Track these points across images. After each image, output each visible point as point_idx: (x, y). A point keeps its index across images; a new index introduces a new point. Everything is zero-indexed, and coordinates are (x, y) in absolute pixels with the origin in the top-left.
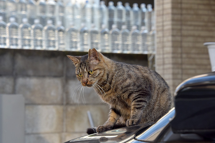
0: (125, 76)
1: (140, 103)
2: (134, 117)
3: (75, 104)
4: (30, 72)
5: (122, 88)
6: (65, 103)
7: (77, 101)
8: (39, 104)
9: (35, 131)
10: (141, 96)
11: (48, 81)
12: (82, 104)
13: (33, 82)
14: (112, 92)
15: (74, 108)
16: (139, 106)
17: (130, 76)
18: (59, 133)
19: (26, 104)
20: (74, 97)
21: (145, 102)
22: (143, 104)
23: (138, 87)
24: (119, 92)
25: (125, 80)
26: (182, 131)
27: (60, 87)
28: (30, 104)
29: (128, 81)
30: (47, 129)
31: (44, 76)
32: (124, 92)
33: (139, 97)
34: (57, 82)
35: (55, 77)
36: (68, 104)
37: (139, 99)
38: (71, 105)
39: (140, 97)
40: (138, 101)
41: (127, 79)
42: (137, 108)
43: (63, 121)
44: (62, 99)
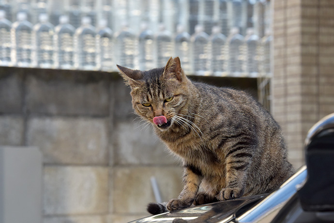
0: (215, 109)
1: (241, 159)
2: (233, 184)
3: (129, 165)
4: (53, 109)
5: (210, 129)
6: (112, 162)
7: (132, 159)
8: (67, 165)
9: (59, 212)
10: (243, 146)
11: (84, 125)
12: (142, 165)
13: (57, 125)
14: (192, 138)
15: (127, 171)
16: (239, 165)
17: (221, 109)
18: (101, 214)
19: (45, 165)
20: (127, 152)
21: (250, 156)
22: (247, 159)
24: (205, 137)
25: (214, 117)
26: (318, 207)
27: (103, 134)
28: (52, 163)
30: (80, 208)
31: (76, 116)
32: (212, 138)
33: (239, 148)
34: (99, 126)
35: (95, 116)
36: (117, 164)
37: (239, 152)
38: (123, 166)
39: (242, 148)
40: (238, 156)
41: (217, 114)
42: (238, 169)
43: (108, 194)
44: (107, 156)
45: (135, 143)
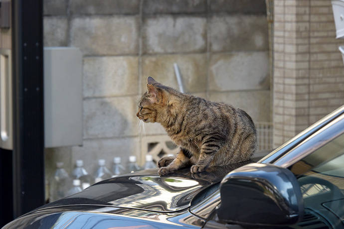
0: (200, 116)
1: (211, 148)
2: (202, 162)
3: (155, 54)
4: (91, 10)
5: (195, 130)
6: (141, 52)
7: (158, 49)
8: (104, 55)
9: (97, 95)
10: (214, 140)
11: (118, 22)
12: (166, 53)
13: (95, 23)
14: (182, 136)
15: (154, 59)
16: (209, 151)
17: (206, 117)
18: (132, 96)
19: (86, 56)
20: (154, 43)
21: (217, 146)
22: (214, 148)
23: (214, 129)
24: (192, 136)
25: (198, 122)
27: (134, 29)
28: (93, 55)
29: (203, 123)
30: (115, 91)
31: (111, 15)
32: (197, 135)
33: (211, 141)
34: (130, 22)
35: (127, 14)
36: (145, 53)
37: (211, 143)
38: (150, 55)
39: (213, 141)
40: (209, 146)
41: (201, 120)
42: (207, 153)
43: (138, 78)
44: (137, 47)
45: (160, 36)
